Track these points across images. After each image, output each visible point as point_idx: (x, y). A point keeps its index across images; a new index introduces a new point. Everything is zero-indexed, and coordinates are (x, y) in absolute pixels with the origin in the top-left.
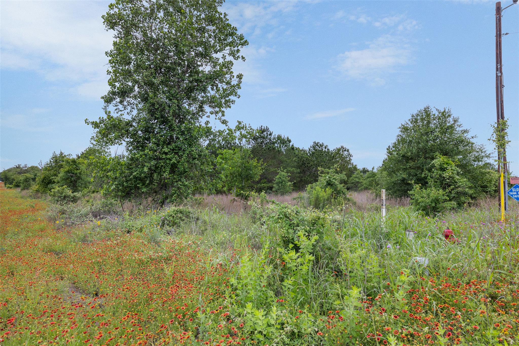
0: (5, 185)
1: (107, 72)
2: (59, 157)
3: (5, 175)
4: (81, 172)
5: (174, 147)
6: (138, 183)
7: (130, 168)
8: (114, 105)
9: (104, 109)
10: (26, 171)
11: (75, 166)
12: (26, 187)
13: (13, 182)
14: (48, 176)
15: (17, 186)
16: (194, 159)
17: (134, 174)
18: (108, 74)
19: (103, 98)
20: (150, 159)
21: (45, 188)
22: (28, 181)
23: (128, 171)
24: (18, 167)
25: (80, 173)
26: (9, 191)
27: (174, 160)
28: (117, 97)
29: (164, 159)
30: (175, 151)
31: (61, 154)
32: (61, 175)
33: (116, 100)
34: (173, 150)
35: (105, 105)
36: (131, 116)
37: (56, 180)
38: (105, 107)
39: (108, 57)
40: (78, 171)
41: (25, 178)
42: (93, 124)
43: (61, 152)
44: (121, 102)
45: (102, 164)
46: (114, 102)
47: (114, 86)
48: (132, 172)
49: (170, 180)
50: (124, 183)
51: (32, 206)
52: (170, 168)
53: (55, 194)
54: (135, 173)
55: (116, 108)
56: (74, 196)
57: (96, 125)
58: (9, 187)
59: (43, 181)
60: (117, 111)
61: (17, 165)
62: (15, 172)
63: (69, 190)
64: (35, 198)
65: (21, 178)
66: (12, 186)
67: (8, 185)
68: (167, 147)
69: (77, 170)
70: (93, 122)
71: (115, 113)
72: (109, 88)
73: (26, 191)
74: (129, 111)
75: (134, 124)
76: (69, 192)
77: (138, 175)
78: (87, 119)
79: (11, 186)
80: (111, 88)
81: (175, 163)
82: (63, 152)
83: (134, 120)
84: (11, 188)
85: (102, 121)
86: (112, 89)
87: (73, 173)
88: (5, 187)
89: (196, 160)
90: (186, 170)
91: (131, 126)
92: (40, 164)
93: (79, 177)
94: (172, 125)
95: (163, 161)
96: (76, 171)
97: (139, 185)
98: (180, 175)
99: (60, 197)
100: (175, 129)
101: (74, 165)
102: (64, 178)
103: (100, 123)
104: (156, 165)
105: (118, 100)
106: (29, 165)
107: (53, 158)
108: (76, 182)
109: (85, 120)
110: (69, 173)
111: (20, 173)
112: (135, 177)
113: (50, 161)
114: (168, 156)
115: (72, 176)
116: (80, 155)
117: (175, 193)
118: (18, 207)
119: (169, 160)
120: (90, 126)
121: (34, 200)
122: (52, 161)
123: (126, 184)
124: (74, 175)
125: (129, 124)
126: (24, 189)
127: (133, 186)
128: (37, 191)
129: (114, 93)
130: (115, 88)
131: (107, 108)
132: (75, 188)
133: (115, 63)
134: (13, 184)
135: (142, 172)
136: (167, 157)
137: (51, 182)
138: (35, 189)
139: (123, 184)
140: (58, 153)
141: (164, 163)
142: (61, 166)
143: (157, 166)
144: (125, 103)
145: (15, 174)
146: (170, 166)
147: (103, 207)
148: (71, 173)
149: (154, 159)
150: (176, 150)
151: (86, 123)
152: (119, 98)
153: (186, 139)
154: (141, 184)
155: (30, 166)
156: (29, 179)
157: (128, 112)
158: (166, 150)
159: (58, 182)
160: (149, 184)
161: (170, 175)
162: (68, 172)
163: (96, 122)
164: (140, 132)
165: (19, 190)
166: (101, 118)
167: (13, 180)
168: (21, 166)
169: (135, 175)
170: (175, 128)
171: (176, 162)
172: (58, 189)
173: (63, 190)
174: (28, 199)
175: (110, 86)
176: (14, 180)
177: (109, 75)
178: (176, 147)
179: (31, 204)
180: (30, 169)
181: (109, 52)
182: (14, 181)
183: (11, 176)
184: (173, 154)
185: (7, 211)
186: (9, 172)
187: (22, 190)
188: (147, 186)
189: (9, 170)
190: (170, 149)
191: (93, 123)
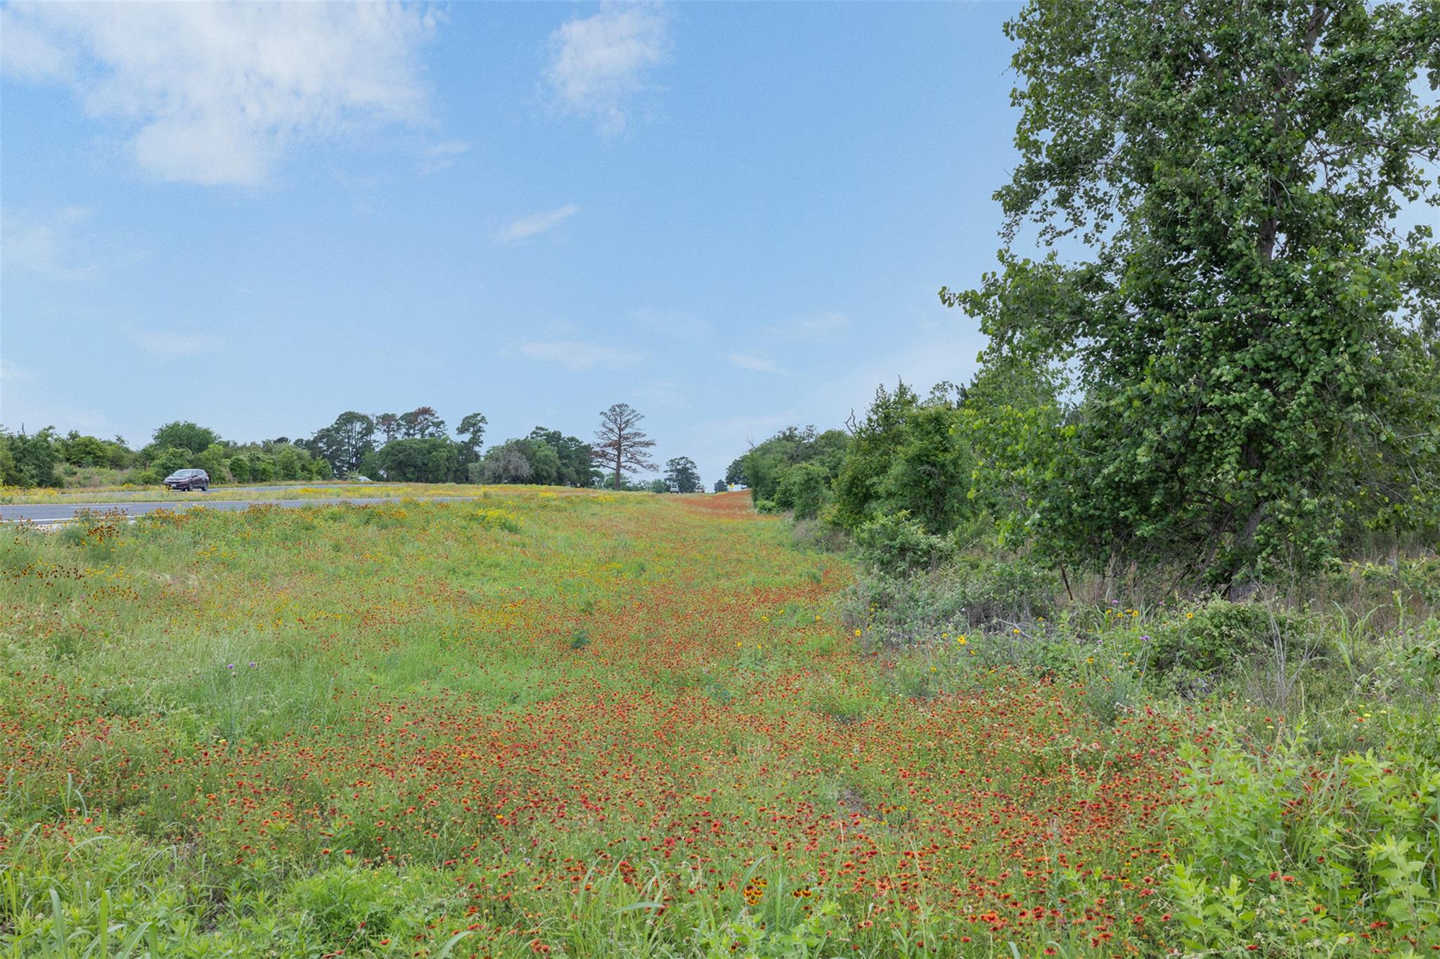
0: (755, 500)
1: (1011, 96)
2: (895, 403)
3: (754, 467)
4: (958, 458)
5: (1257, 357)
6: (1123, 504)
7: (1096, 449)
8: (1038, 217)
9: (1004, 235)
10: (811, 451)
11: (938, 438)
12: (809, 511)
13: (774, 491)
14: (863, 473)
15: (786, 504)
16: (1348, 400)
17: (1106, 471)
18: (1013, 104)
19: (998, 196)
20: (1164, 410)
21: (857, 514)
22: (815, 488)
23: (1087, 460)
24: (789, 438)
25: (955, 463)
26: (765, 521)
27: (1256, 413)
28: (1046, 184)
29: (1219, 409)
30: (1263, 374)
31: (903, 390)
32: (897, 469)
33: (1043, 198)
34: (1257, 369)
35: (1008, 221)
36: (1098, 246)
37: (881, 489)
38: (1009, 226)
39: (1012, 39)
40: (949, 457)
41: (805, 477)
42: (964, 302)
43: (901, 385)
44: (1063, 200)
45: (1005, 435)
46: (1036, 206)
47: (1035, 147)
48: (1101, 464)
49: (1245, 492)
50: (1075, 506)
51: (815, 577)
52: (1242, 446)
53: (872, 537)
54: (1111, 468)
55: (1042, 226)
56: (931, 546)
57: (974, 303)
58: (763, 508)
59: (849, 492)
60: (1048, 237)
61: (784, 429)
62: (779, 456)
63: (914, 525)
64: (828, 550)
65: (796, 474)
66: (773, 504)
67: (762, 502)
68: (1232, 361)
69: (946, 450)
70: (966, 294)
71: (1043, 244)
72: (1018, 159)
73: (807, 524)
74: (1089, 228)
75: (1110, 278)
76: (916, 532)
77: (1122, 475)
78: (944, 288)
79: (770, 504)
80: (1024, 156)
81: (1265, 425)
82: (906, 383)
83: (1108, 261)
84: (770, 510)
85: (992, 287)
86: (1029, 160)
87: (934, 465)
88: (755, 506)
89: (1357, 405)
90: (1311, 452)
91: (1100, 286)
92: (851, 423)
93: (952, 477)
94: (1248, 267)
95: (1217, 416)
96: (941, 457)
97: (1127, 513)
98: (1285, 469)
99: (887, 549)
100: (1263, 282)
101: (937, 431)
102: (905, 479)
103: (988, 295)
104: (1186, 433)
105: (1051, 194)
106: (821, 430)
107: (878, 406)
108: (943, 495)
109: (940, 293)
110: (922, 463)
111: (793, 459)
112: (1112, 484)
113: (870, 420)
114: (1235, 397)
115: (930, 475)
116: (968, 386)
117: (1267, 544)
118: (778, 579)
119: (1237, 414)
120: (958, 309)
121: (825, 556)
122: (875, 417)
123: (1079, 510)
124: (936, 471)
125: (1090, 280)
126: (801, 517)
127: (1106, 514)
128: (835, 523)
129: (1034, 173)
130: (1038, 152)
131: (1015, 229)
132: (940, 517)
133: (1032, 60)
134: (776, 496)
135: (1133, 465)
136: (1227, 402)
137: (868, 496)
138: (830, 519)
139: (1068, 507)
140: (891, 390)
141: (1217, 425)
142: (897, 439)
143: (1192, 437)
144: (1078, 201)
145: (780, 461)
146: (1241, 438)
147: (999, 590)
148: (928, 463)
149: (1181, 412)
150: (1268, 371)
151: (944, 302)
152: (1053, 189)
153: (1312, 321)
154: (1134, 509)
155: (822, 433)
156: (817, 482)
157: (1086, 236)
158: (1225, 372)
159: (890, 495)
160: (1164, 508)
161: (1243, 474)
162: (919, 459)
163: (973, 292)
164: (1131, 309)
165: (789, 517)
166: (990, 275)
167: (776, 482)
168: (796, 432)
169: (1109, 474)
170: (1261, 277)
171: (1264, 419)
172: (882, 520)
173: (897, 524)
174: (810, 552)
175: (1020, 148)
176: (779, 483)
177: (1017, 107)
178: (1271, 356)
179: (814, 570)
180: (823, 443)
181: (1017, 19)
182: (778, 488)
183: (769, 469)
184: (1251, 390)
185: (748, 591)
186: (765, 453)
187: (797, 518)
188: (1155, 517)
189: (765, 450)
190: (1244, 368)
191: (964, 298)
